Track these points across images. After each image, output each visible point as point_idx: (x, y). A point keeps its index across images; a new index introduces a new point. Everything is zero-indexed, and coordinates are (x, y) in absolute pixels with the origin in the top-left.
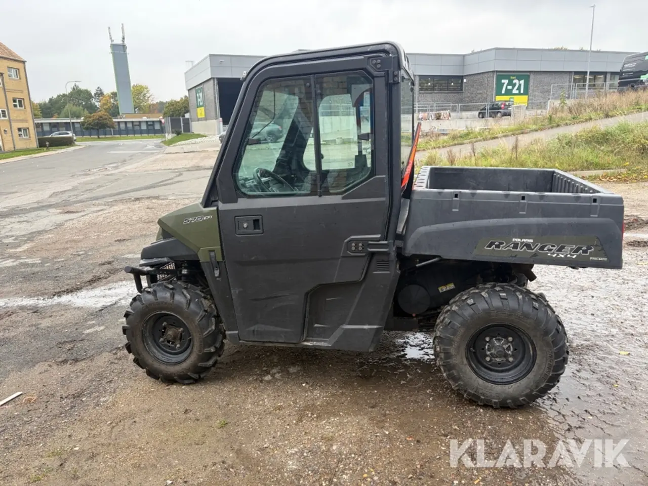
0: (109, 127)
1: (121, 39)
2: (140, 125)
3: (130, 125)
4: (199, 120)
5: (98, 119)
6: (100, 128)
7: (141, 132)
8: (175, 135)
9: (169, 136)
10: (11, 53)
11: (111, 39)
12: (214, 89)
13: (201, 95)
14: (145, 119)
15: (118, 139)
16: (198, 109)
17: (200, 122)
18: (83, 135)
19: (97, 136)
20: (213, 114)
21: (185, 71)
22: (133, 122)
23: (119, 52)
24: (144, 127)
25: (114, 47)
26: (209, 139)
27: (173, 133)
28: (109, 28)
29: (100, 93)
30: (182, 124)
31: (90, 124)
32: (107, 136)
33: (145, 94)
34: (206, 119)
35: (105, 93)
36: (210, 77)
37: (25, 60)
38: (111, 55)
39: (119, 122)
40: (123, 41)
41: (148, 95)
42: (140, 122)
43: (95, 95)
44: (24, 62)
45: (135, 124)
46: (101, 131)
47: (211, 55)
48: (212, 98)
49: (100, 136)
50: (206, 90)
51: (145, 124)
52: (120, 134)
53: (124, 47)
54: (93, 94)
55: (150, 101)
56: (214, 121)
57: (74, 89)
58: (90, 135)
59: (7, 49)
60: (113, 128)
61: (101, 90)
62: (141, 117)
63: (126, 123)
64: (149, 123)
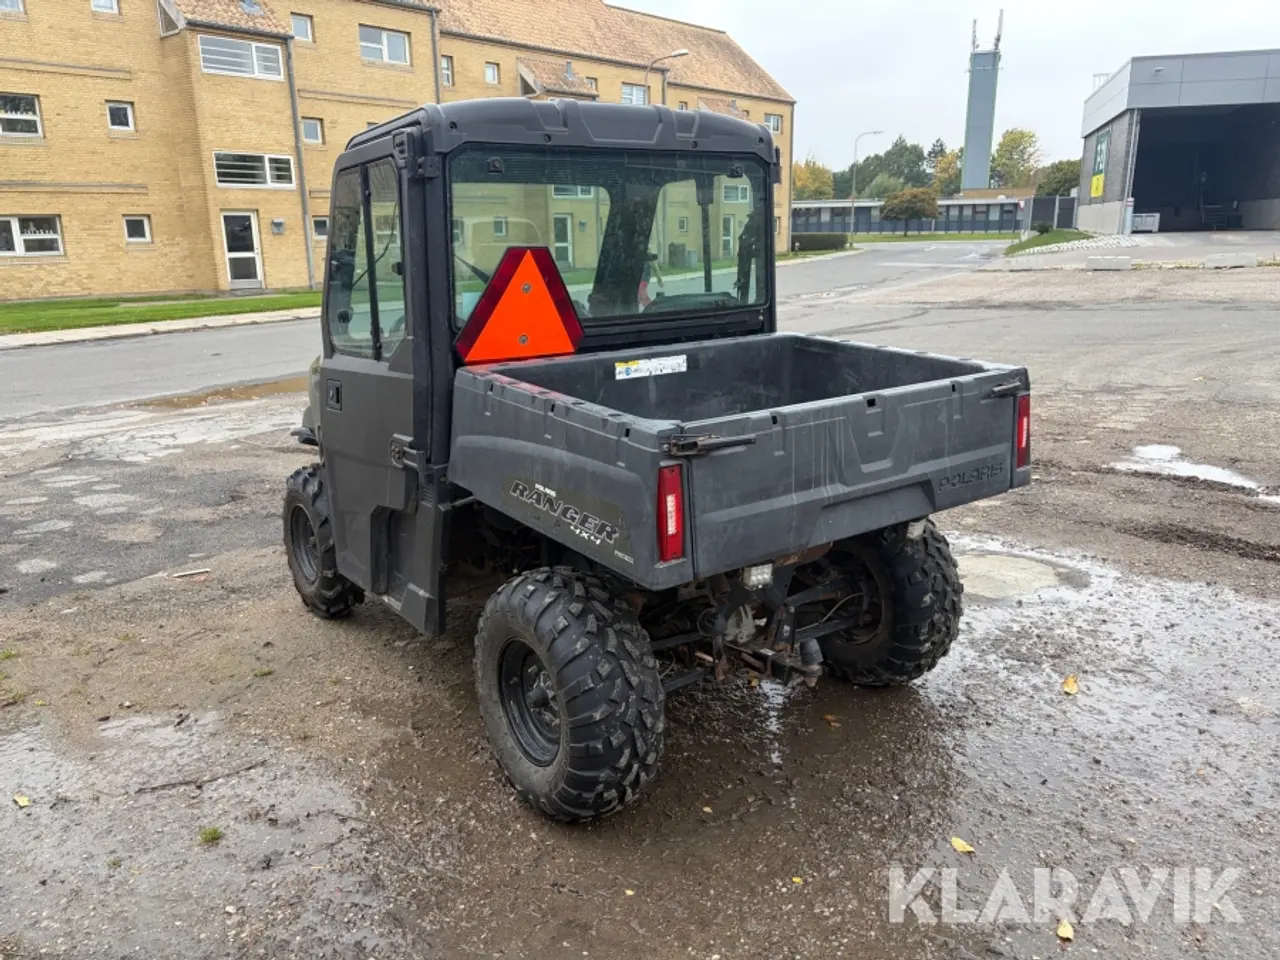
0: (927, 216)
1: (994, 41)
2: (987, 213)
3: (968, 212)
4: (1092, 201)
5: (909, 201)
6: (911, 217)
7: (987, 226)
8: (1036, 233)
9: (1025, 235)
10: (775, 88)
11: (974, 43)
12: (1130, 133)
13: (1104, 147)
14: (1002, 199)
15: (940, 238)
16: (1095, 179)
17: (1093, 206)
18: (881, 230)
19: (902, 233)
20: (1117, 188)
21: (1086, 98)
22: (974, 206)
23: (985, 68)
24: (994, 216)
25: (976, 58)
26: (1094, 244)
27: (1033, 228)
28: (975, 22)
29: (939, 151)
30: (1057, 211)
31: (892, 210)
32: (922, 233)
33: (1025, 148)
34: (1103, 200)
35: (948, 151)
36: (1124, 108)
37: (795, 99)
38: (968, 74)
39: (948, 207)
40: (996, 45)
41: (1030, 150)
42: (988, 206)
43: (930, 153)
44: (792, 104)
45: (978, 209)
46: (914, 222)
47: (1135, 60)
48: (1122, 153)
49: (909, 233)
50: (1115, 134)
51: (998, 209)
52: (947, 229)
53: (994, 57)
54: (926, 154)
55: (1032, 162)
56: (1117, 205)
57: (896, 145)
58: (894, 229)
59: (771, 83)
60: (936, 218)
61: (941, 145)
62: (996, 196)
63: (961, 207)
64: (1006, 208)
